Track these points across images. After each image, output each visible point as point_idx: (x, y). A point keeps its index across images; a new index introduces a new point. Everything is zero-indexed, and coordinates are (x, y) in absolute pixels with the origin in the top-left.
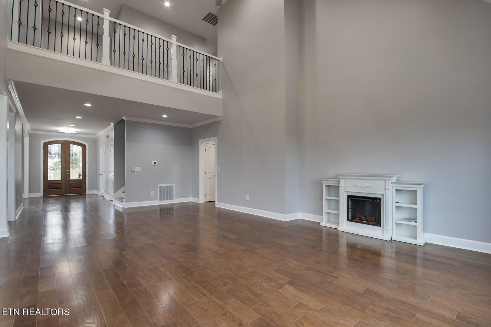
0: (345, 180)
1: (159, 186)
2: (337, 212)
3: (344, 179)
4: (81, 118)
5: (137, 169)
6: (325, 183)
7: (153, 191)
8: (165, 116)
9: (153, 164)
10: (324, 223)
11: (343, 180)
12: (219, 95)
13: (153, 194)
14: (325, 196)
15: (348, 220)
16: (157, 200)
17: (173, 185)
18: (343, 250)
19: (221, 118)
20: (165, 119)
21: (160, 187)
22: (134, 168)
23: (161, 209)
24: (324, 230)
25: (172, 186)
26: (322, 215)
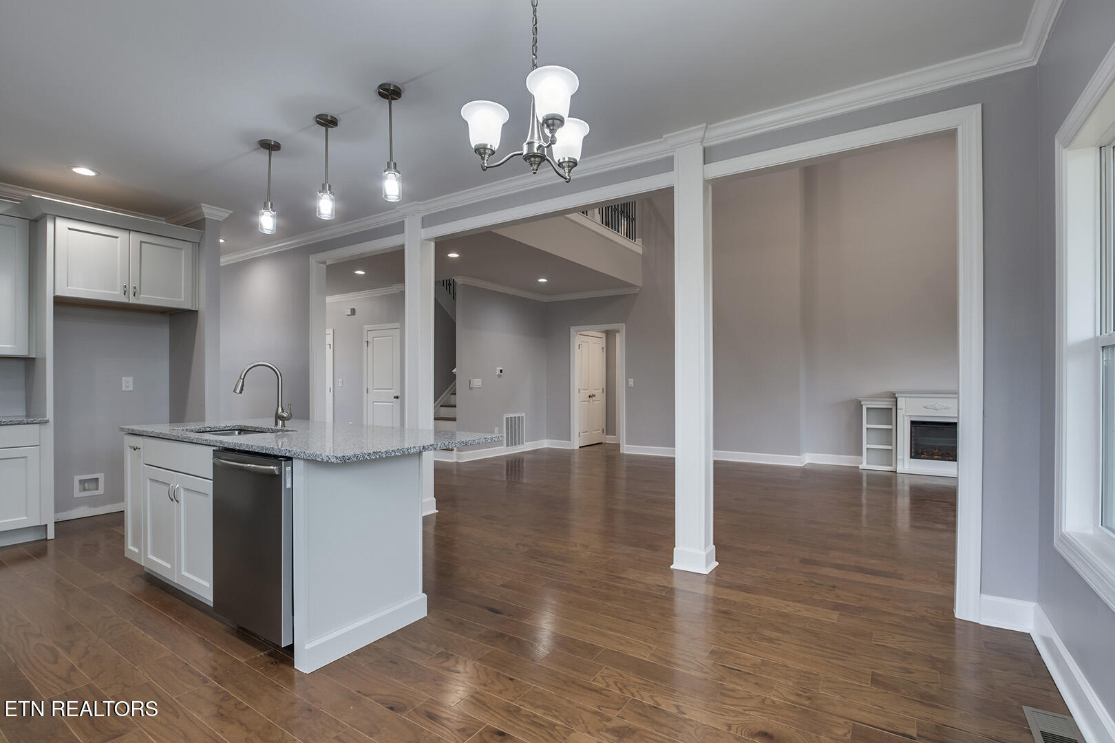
0: (907, 399)
1: (505, 417)
2: (889, 447)
3: (906, 397)
4: (363, 273)
5: (477, 383)
6: (866, 404)
7: (498, 428)
9: (498, 372)
10: (864, 465)
11: (904, 398)
12: (637, 247)
13: (498, 435)
14: (865, 426)
15: (911, 457)
16: (502, 445)
17: (523, 415)
18: (903, 502)
19: (638, 290)
21: (507, 418)
22: (471, 381)
24: (865, 473)
25: (523, 418)
26: (861, 454)
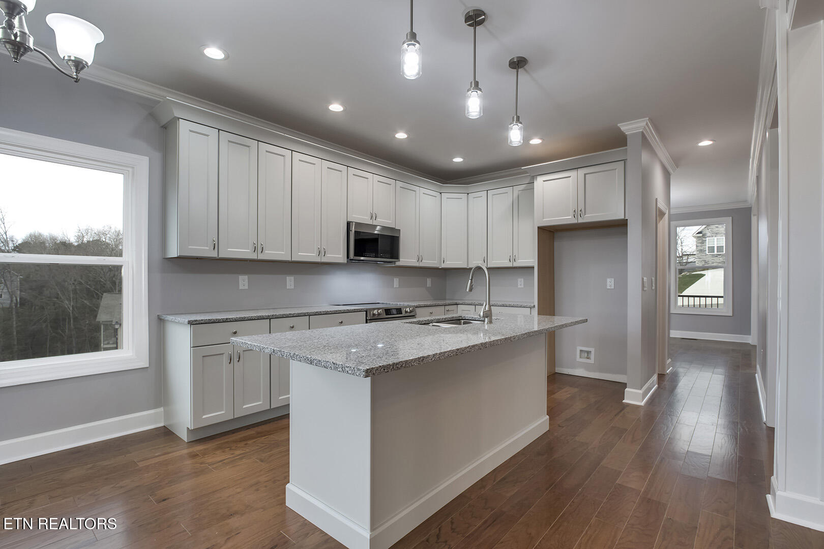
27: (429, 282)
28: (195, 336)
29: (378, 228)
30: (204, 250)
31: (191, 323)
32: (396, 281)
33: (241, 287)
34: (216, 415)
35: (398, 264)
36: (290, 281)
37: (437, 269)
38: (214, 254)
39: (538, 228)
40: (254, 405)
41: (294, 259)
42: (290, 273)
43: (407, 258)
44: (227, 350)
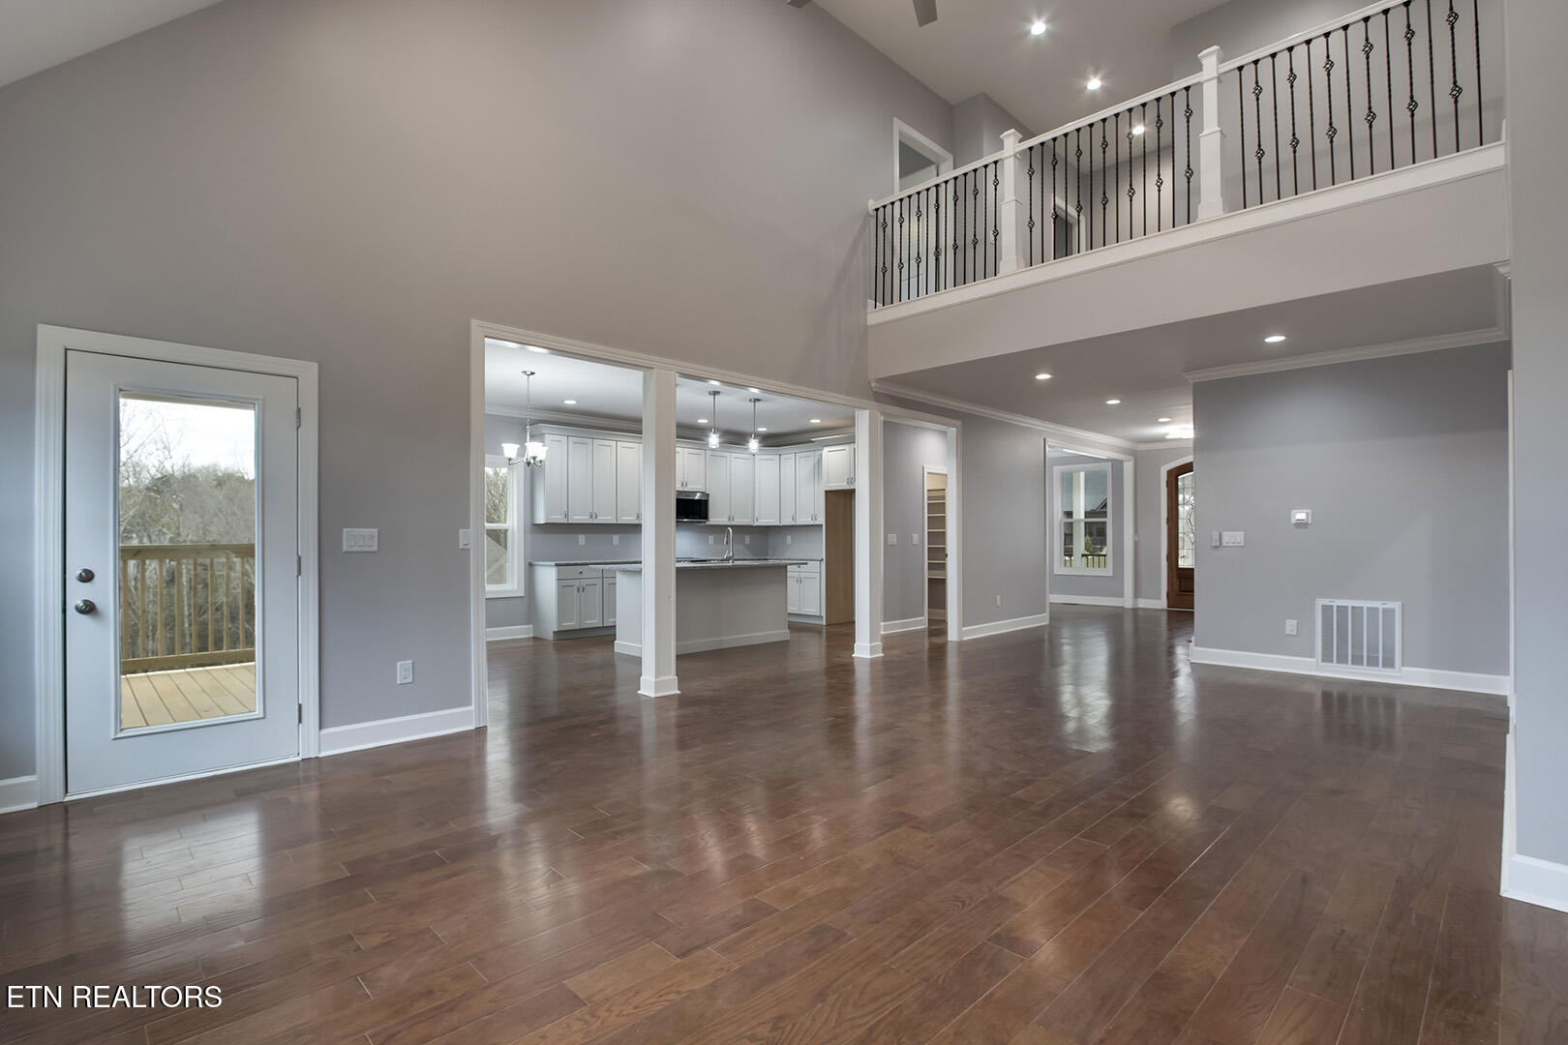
1: (1321, 602)
5: (1233, 538)
7: (1294, 622)
8: (1274, 339)
9: (1293, 522)
13: (1294, 633)
16: (1312, 656)
17: (1396, 606)
20: (1276, 352)
21: (1327, 609)
22: (1220, 536)
23: (1327, 696)
25: (1389, 614)
27: (747, 539)
28: (559, 573)
29: (698, 494)
30: (559, 519)
31: (556, 565)
32: (711, 539)
33: (580, 543)
34: (571, 624)
35: (707, 523)
36: (616, 539)
37: (751, 526)
38: (565, 521)
39: (826, 492)
40: (593, 622)
41: (619, 522)
42: (616, 533)
43: (716, 517)
44: (577, 583)
